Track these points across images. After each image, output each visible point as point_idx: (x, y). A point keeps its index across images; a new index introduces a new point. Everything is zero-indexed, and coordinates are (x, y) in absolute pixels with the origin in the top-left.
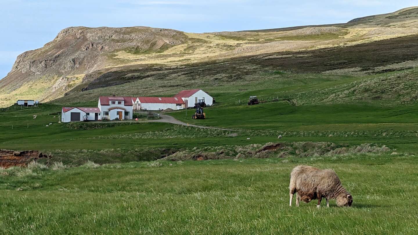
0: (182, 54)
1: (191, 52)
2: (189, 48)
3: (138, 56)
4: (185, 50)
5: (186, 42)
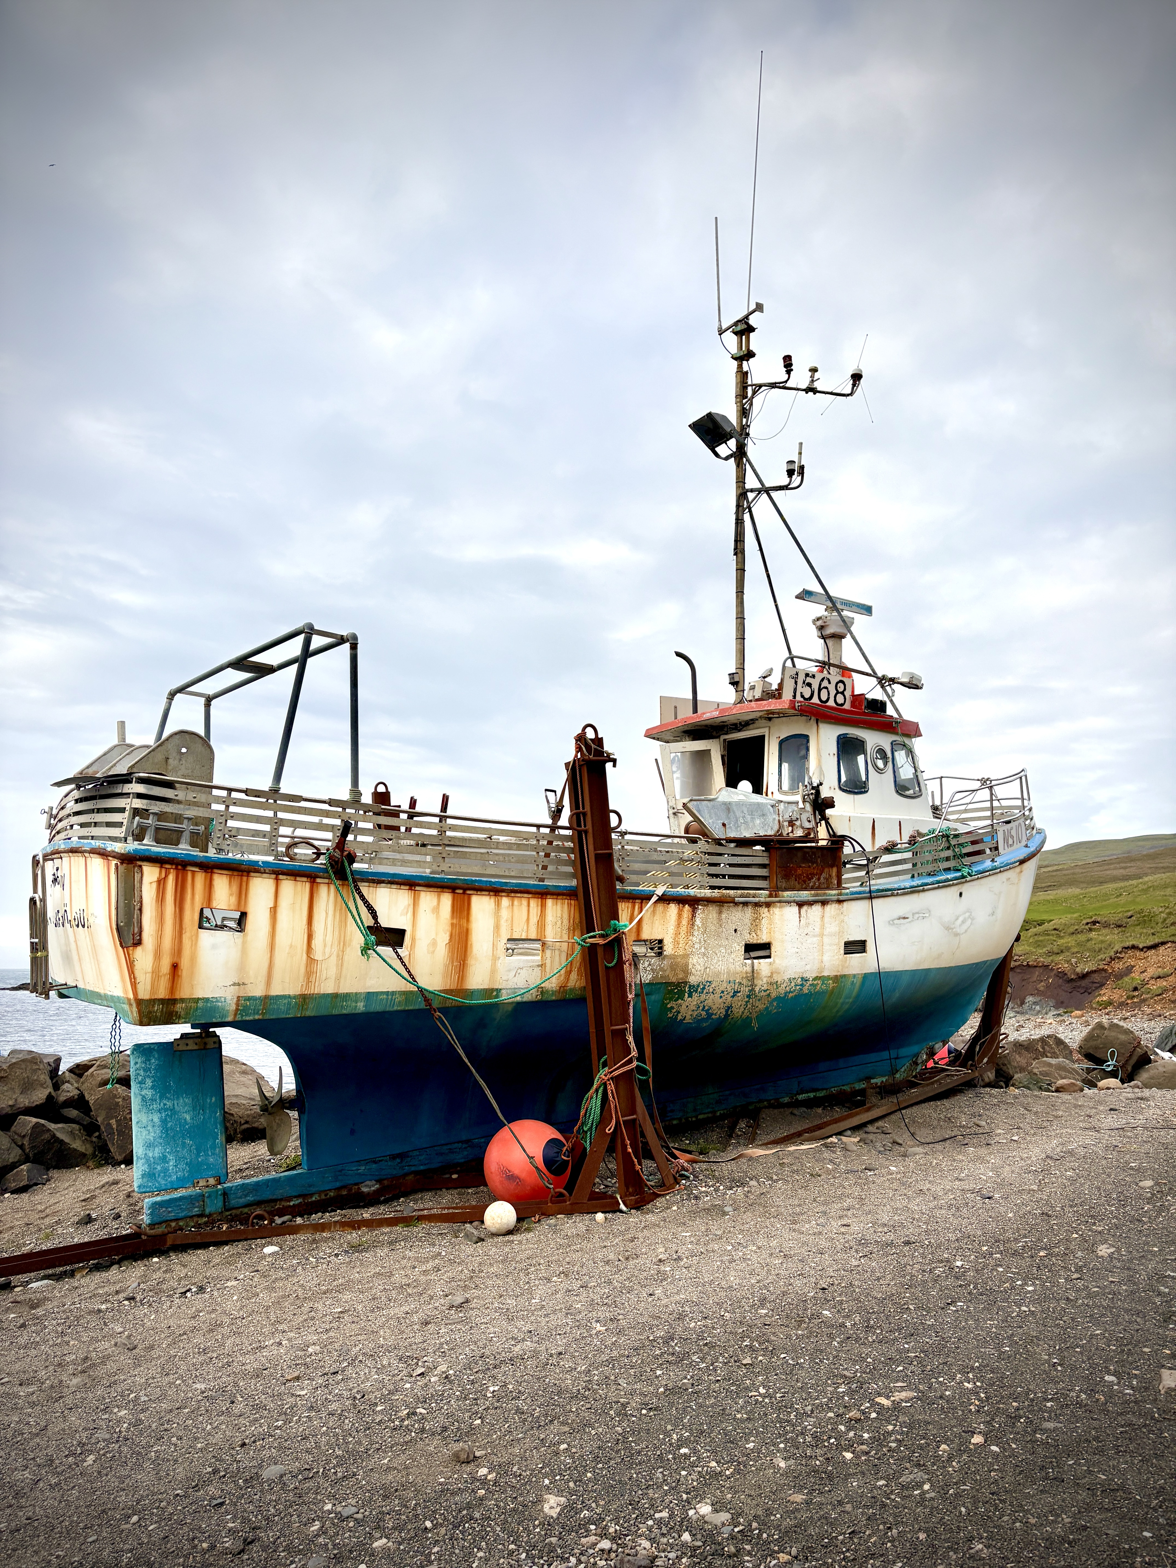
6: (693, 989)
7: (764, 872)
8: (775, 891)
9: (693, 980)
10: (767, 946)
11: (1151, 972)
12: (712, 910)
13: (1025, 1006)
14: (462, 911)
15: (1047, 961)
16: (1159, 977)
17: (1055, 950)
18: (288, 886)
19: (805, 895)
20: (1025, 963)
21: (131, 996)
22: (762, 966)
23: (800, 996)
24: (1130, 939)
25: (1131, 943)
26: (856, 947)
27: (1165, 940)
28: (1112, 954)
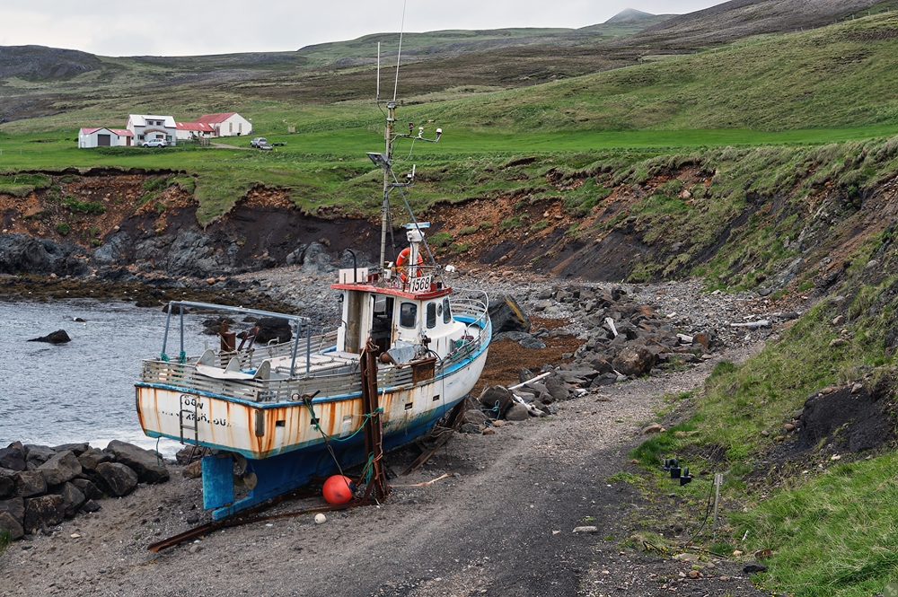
0: (95, 84)
1: (106, 80)
2: (104, 75)
3: (36, 84)
4: (98, 78)
5: (99, 68)
6: (390, 423)
7: (411, 376)
8: (415, 382)
9: (390, 421)
10: (411, 404)
11: (459, 229)
12: (397, 394)
13: (343, 260)
14: (333, 409)
15: (365, 213)
16: (466, 234)
17: (374, 201)
18: (294, 409)
19: (424, 382)
20: (344, 216)
21: (257, 450)
22: (410, 411)
23: (418, 419)
24: (443, 194)
25: (444, 199)
26: (437, 398)
27: (473, 197)
28: (426, 209)
